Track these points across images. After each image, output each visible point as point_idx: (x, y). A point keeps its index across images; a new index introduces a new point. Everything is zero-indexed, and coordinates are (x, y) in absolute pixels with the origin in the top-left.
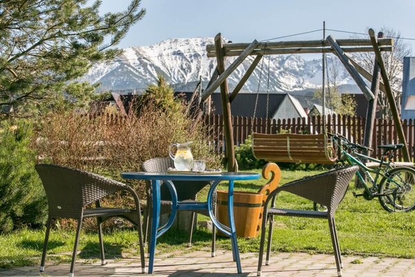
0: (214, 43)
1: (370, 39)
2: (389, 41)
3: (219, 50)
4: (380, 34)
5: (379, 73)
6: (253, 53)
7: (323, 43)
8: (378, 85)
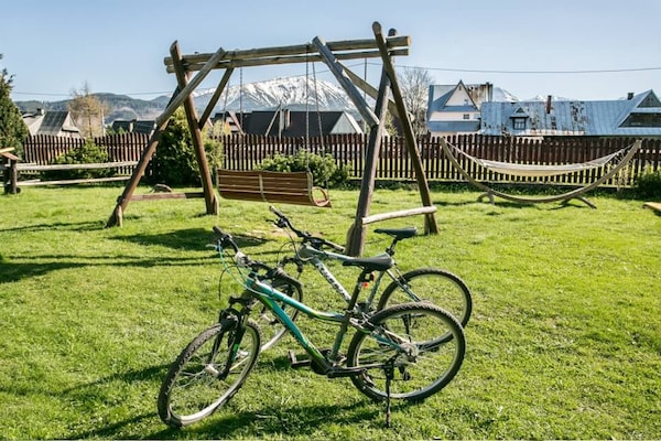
0: (170, 55)
1: (374, 38)
2: (404, 41)
3: (179, 65)
4: (392, 32)
5: (388, 88)
6: (219, 66)
7: (308, 48)
8: (386, 104)
